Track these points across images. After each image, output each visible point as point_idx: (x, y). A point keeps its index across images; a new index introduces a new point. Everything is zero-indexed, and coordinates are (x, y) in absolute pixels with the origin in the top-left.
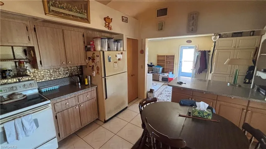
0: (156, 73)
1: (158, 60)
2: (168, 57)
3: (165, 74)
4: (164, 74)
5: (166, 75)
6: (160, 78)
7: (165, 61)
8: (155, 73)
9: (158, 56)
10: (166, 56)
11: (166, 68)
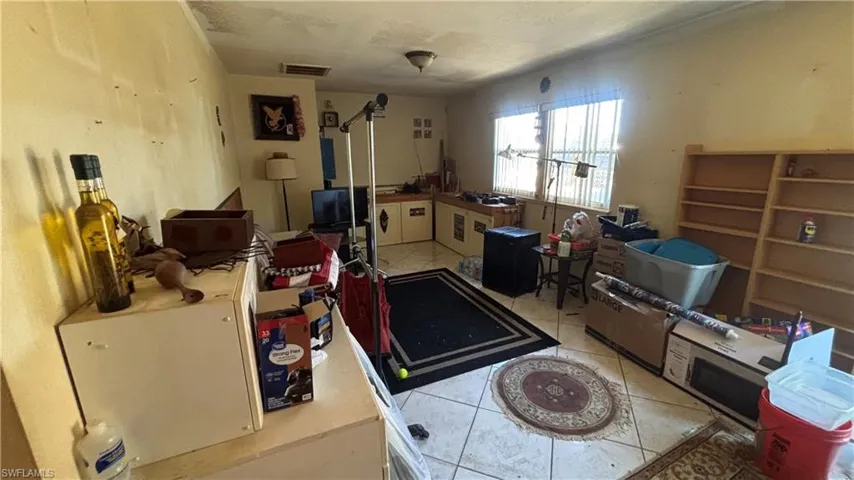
0: (646, 301)
1: (690, 194)
2: (813, 174)
3: (732, 332)
4: (722, 334)
5: (743, 346)
6: (679, 356)
7: (769, 206)
8: (635, 299)
9: (698, 161)
10: (792, 159)
11: (762, 278)
